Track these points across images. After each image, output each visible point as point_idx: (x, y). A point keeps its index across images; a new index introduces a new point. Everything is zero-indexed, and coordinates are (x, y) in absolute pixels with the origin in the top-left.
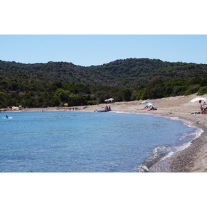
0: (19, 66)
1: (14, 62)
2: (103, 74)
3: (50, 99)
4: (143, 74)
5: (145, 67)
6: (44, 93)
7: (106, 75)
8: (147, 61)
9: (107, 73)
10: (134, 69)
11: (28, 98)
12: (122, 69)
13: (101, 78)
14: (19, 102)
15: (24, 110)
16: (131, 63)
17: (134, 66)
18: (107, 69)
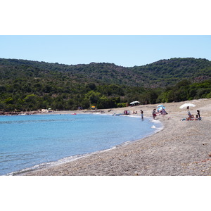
0: (62, 68)
1: (57, 63)
2: (146, 74)
3: (80, 101)
4: (187, 74)
5: (190, 67)
6: (77, 95)
7: (149, 75)
8: (192, 60)
9: (149, 74)
10: (179, 69)
11: (59, 100)
12: (165, 70)
13: (144, 78)
14: (50, 105)
15: (52, 113)
16: (175, 63)
17: (179, 66)
18: (150, 69)
